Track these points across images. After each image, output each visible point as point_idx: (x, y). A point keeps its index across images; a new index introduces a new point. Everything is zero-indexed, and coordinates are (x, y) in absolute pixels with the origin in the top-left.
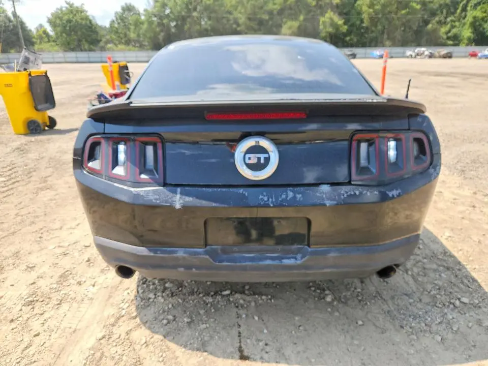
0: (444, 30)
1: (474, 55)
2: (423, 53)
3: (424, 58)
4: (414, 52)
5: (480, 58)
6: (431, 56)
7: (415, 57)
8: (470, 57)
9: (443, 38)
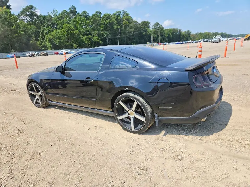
0: (39, 43)
1: (57, 53)
2: (34, 54)
3: (36, 56)
4: (30, 54)
5: (60, 55)
6: (39, 55)
7: (31, 56)
8: (55, 54)
9: (40, 47)
